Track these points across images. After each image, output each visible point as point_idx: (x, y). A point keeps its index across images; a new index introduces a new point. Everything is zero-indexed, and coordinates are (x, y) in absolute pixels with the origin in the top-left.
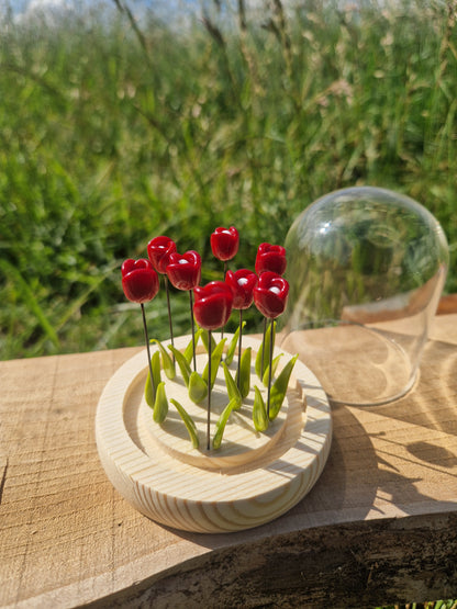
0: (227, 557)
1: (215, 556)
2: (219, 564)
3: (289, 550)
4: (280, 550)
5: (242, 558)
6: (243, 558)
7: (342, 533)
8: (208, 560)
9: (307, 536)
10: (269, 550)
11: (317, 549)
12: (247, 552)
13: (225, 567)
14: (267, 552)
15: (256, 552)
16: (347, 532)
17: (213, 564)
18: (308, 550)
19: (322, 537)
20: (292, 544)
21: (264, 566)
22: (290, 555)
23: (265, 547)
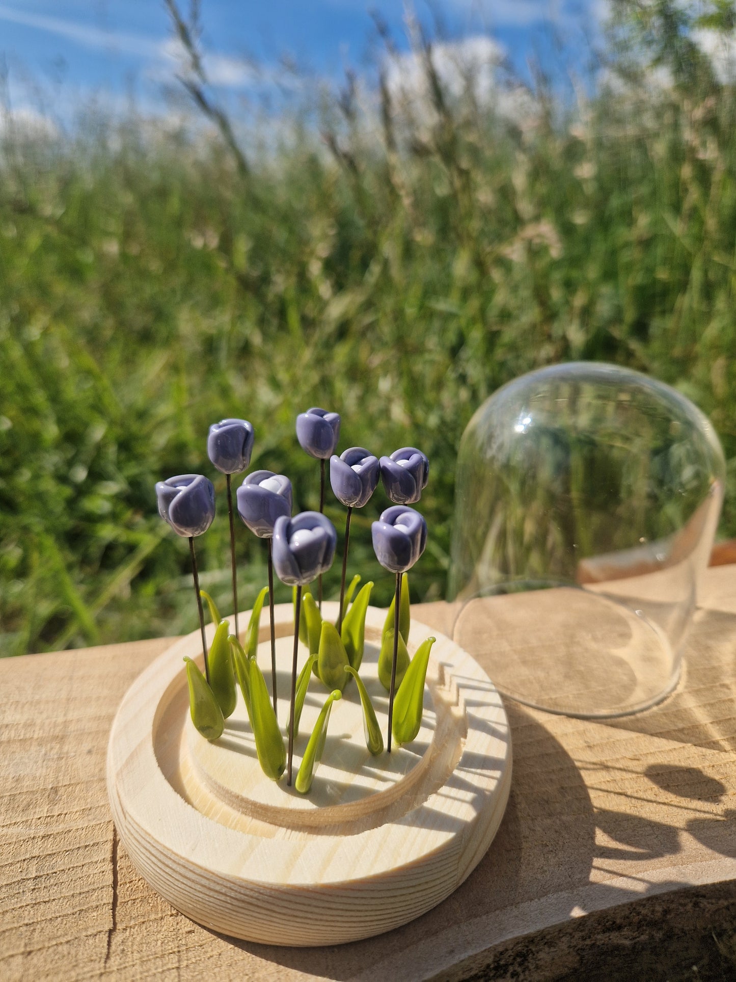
0: (519, 954)
1: (501, 953)
2: (505, 967)
3: (616, 938)
4: (601, 939)
5: (542, 955)
6: (544, 955)
7: (696, 904)
8: (490, 960)
9: (644, 912)
10: (584, 939)
11: (659, 935)
12: (550, 944)
13: (515, 975)
14: (581, 944)
15: (563, 944)
16: (704, 903)
17: (496, 968)
18: (643, 937)
19: (666, 912)
20: (619, 928)
21: (575, 970)
22: (617, 948)
23: (578, 935)
